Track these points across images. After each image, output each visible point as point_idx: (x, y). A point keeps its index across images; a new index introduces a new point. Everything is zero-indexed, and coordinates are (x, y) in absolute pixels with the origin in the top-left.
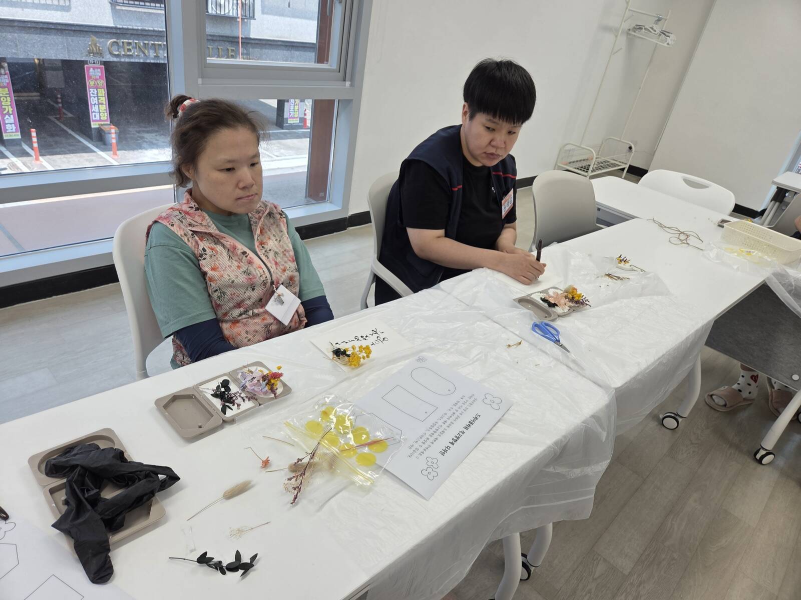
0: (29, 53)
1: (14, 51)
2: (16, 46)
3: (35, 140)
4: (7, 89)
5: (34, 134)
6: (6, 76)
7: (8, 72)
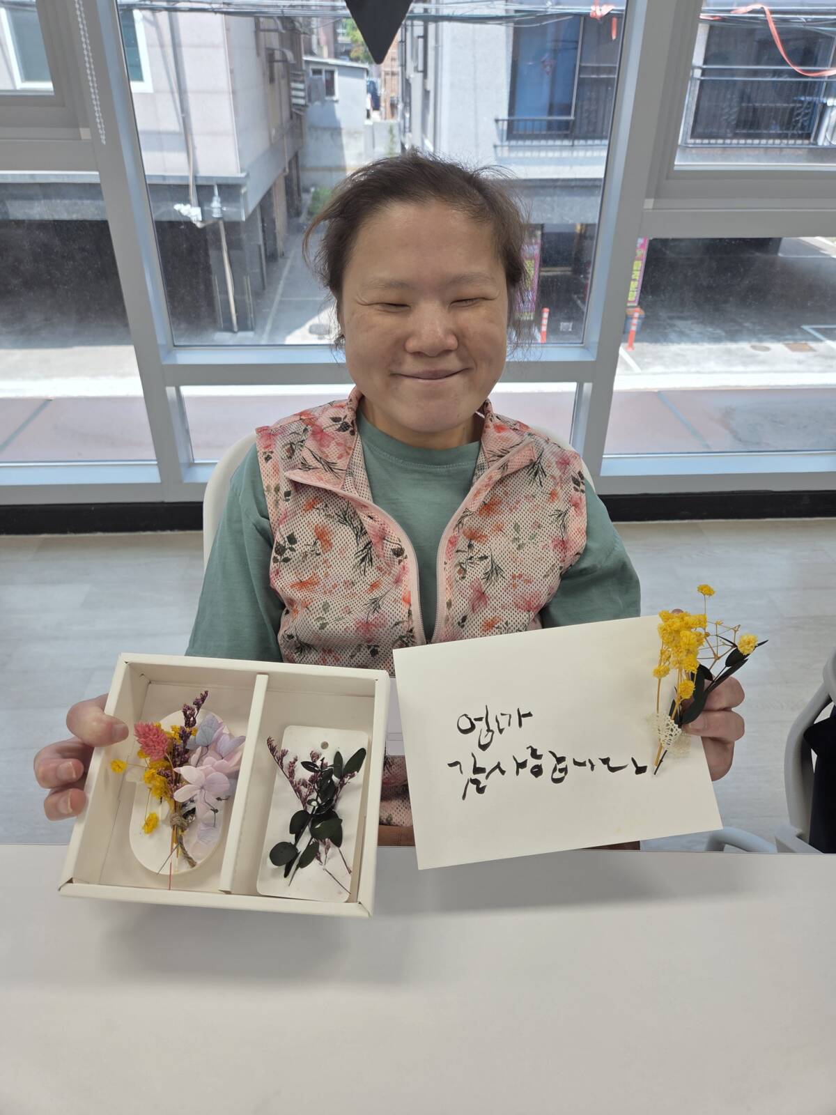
0: (565, 217)
1: (549, 216)
2: (553, 209)
3: (545, 322)
4: (533, 261)
5: (546, 315)
6: (536, 247)
7: (539, 241)
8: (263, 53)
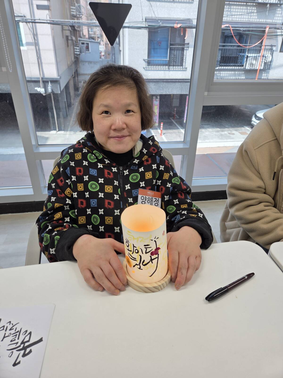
0: (167, 92)
1: (162, 92)
2: (163, 89)
3: (162, 127)
4: (157, 106)
5: (162, 125)
6: (158, 102)
7: (159, 99)
8: (65, 37)
